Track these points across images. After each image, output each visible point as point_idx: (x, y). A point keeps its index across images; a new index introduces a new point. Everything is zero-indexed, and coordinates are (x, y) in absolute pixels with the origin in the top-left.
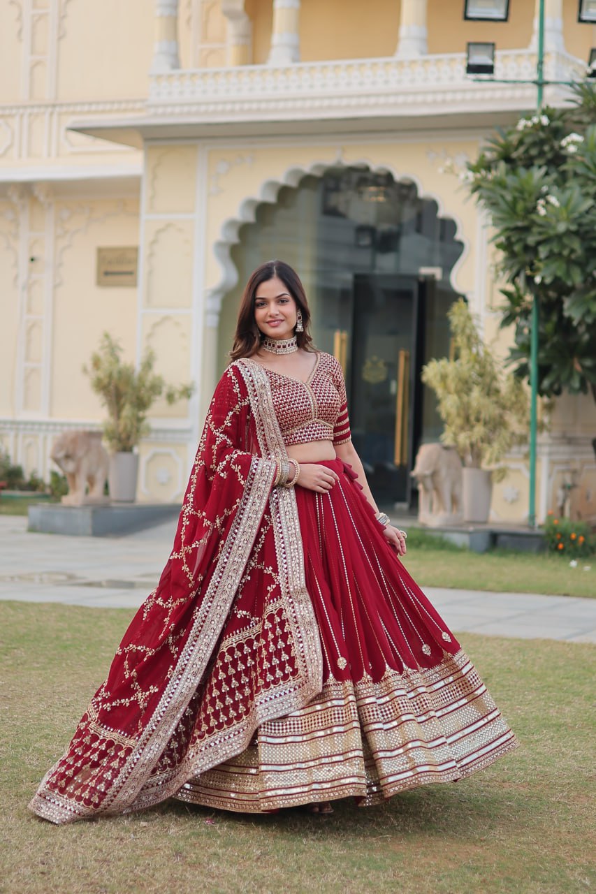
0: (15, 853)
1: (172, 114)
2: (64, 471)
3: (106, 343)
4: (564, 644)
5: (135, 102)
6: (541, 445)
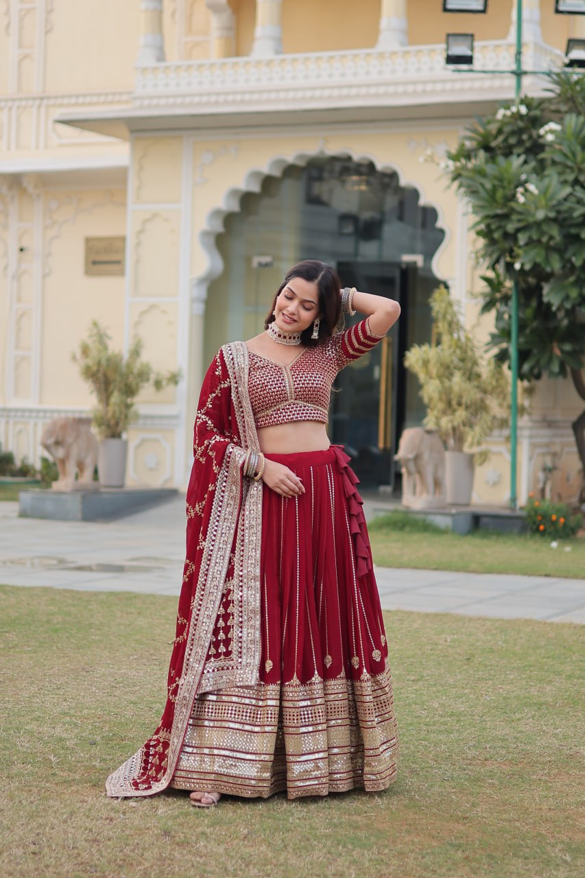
0: (7, 833)
1: (157, 106)
2: (54, 458)
3: (95, 331)
5: (121, 94)
6: (522, 428)
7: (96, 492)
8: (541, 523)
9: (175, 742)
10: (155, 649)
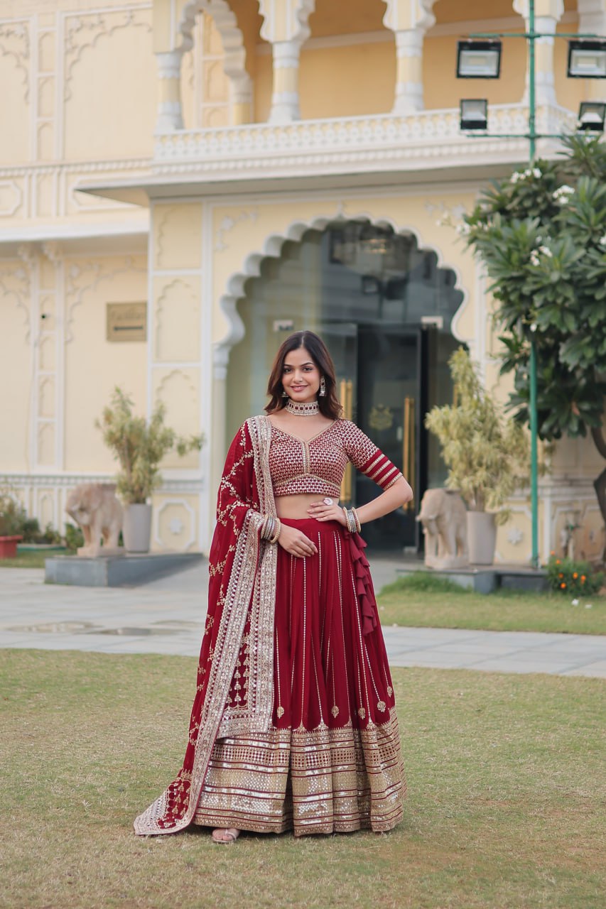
0: (45, 867)
1: (177, 173)
2: (79, 524)
3: (117, 398)
4: (557, 677)
5: (140, 160)
6: (543, 487)
7: (121, 557)
8: (562, 581)
9: (196, 783)
10: (180, 706)
